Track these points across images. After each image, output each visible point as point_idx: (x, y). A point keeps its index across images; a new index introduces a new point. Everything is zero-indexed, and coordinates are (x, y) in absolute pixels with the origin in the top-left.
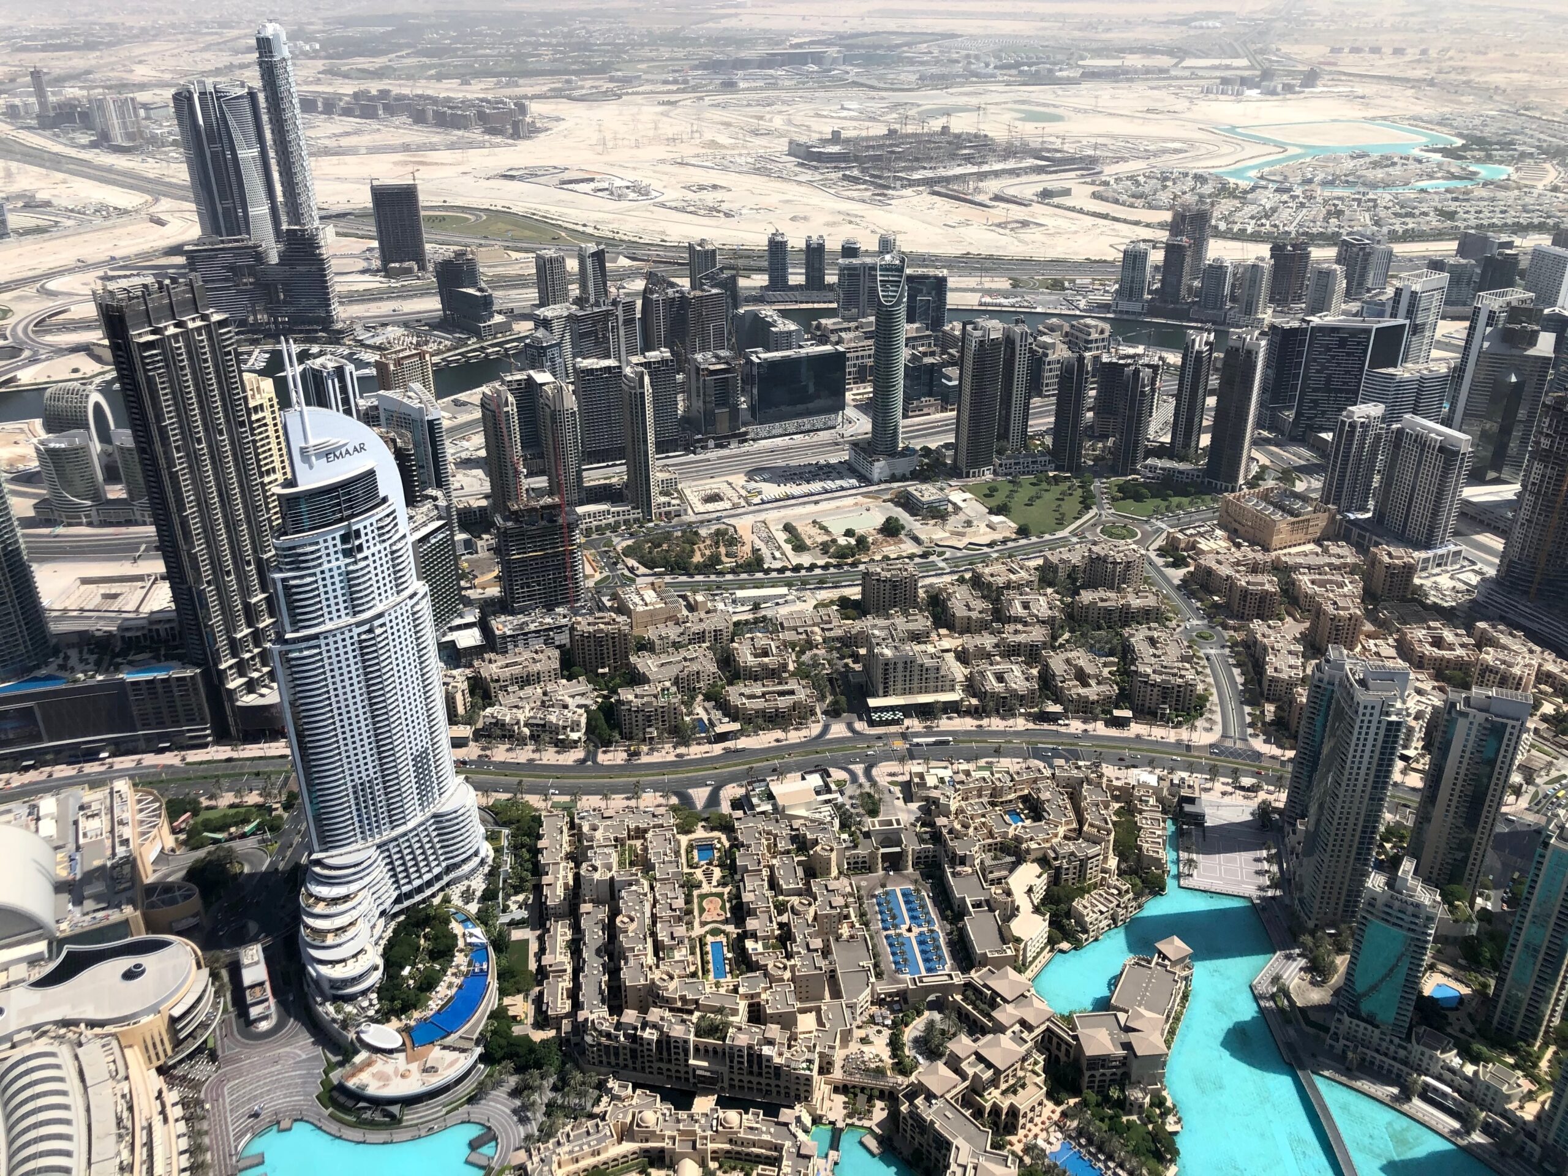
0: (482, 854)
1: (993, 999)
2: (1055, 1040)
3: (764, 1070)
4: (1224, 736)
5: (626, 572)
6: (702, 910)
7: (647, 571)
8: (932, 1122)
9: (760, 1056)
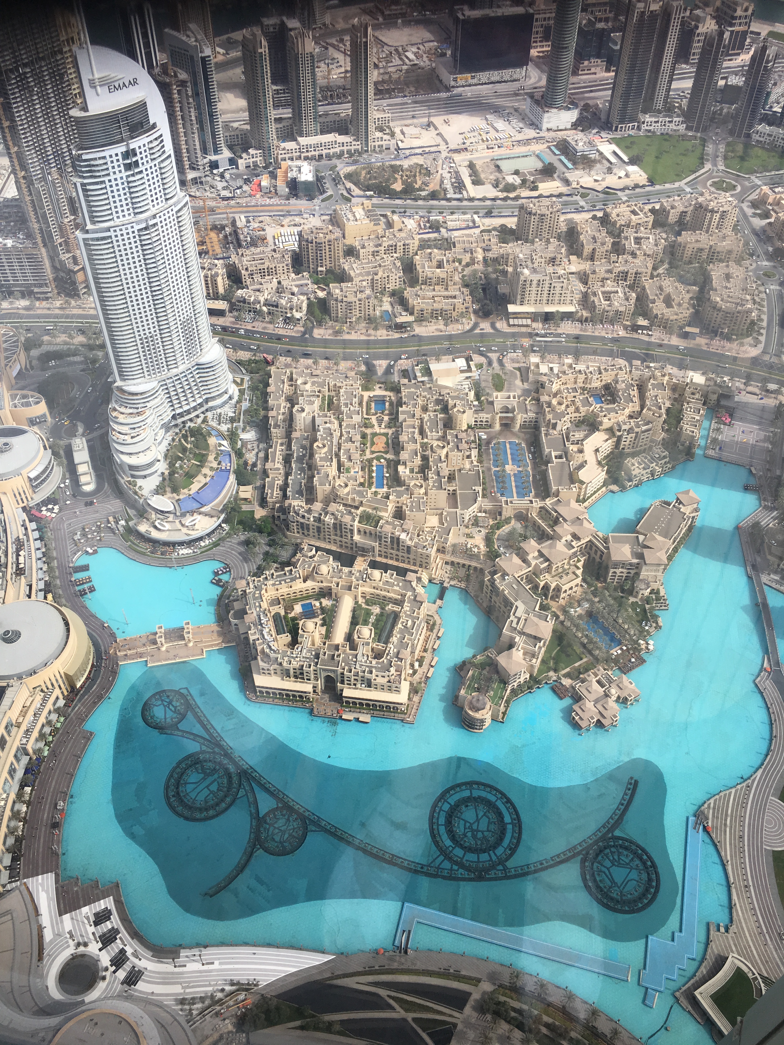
0: (230, 392)
1: (557, 518)
2: (594, 548)
3: (401, 548)
4: (764, 352)
5: (345, 193)
6: (373, 444)
7: (361, 193)
8: (503, 590)
9: (398, 539)
